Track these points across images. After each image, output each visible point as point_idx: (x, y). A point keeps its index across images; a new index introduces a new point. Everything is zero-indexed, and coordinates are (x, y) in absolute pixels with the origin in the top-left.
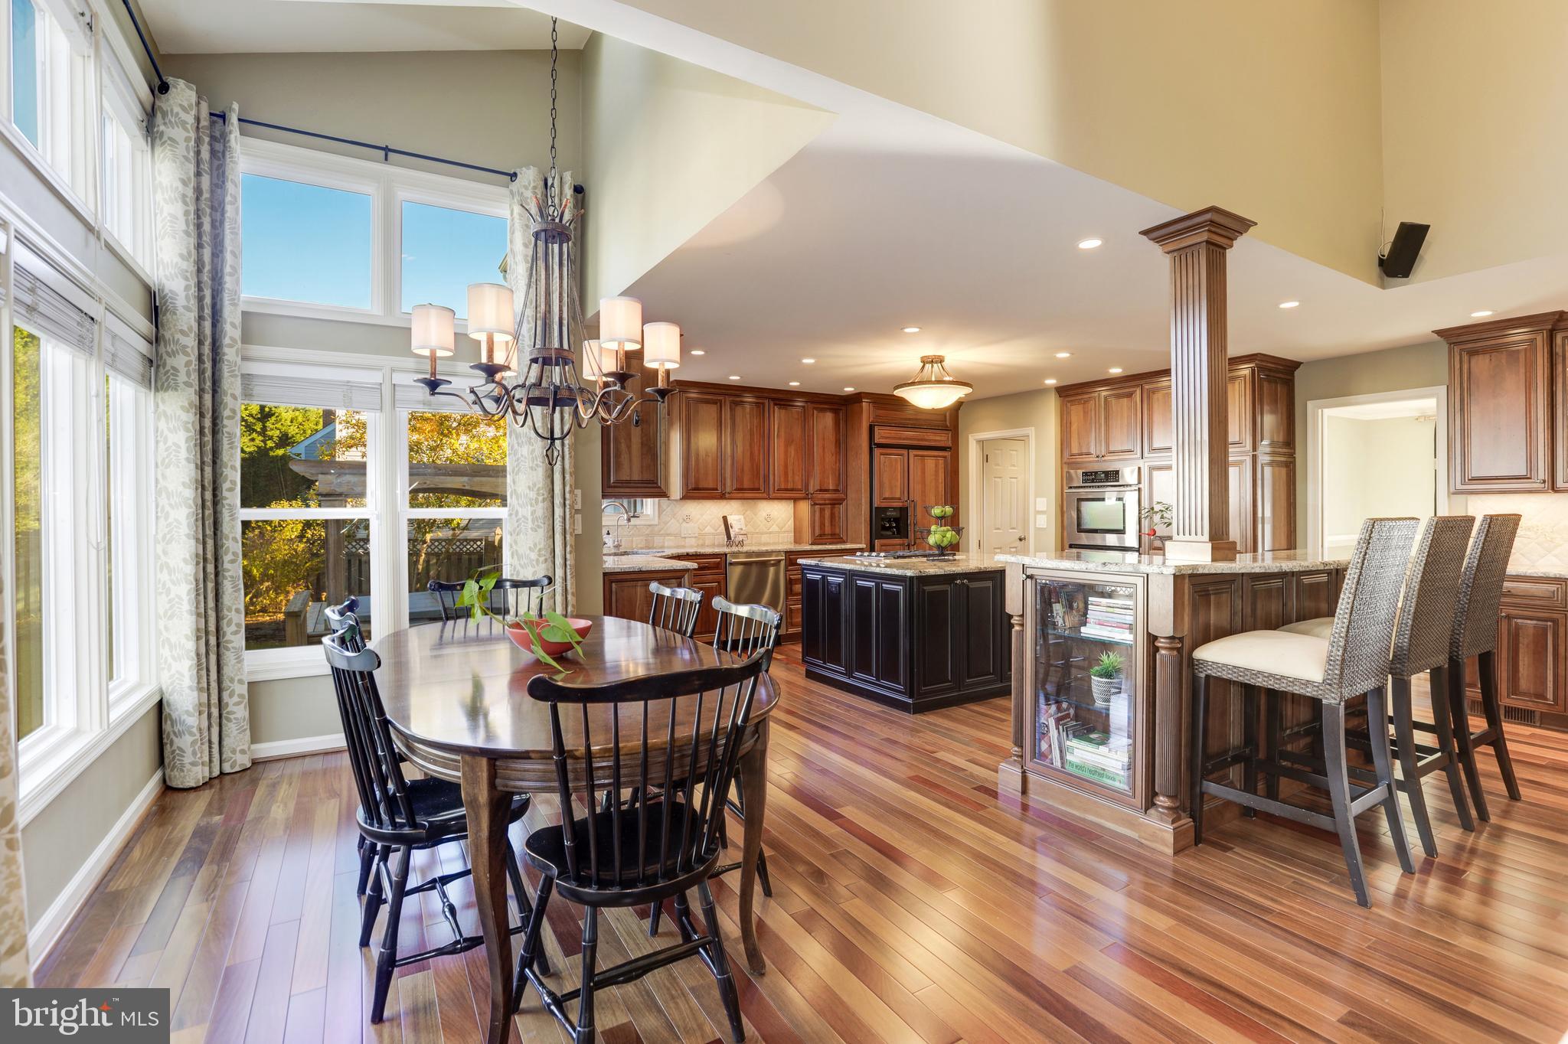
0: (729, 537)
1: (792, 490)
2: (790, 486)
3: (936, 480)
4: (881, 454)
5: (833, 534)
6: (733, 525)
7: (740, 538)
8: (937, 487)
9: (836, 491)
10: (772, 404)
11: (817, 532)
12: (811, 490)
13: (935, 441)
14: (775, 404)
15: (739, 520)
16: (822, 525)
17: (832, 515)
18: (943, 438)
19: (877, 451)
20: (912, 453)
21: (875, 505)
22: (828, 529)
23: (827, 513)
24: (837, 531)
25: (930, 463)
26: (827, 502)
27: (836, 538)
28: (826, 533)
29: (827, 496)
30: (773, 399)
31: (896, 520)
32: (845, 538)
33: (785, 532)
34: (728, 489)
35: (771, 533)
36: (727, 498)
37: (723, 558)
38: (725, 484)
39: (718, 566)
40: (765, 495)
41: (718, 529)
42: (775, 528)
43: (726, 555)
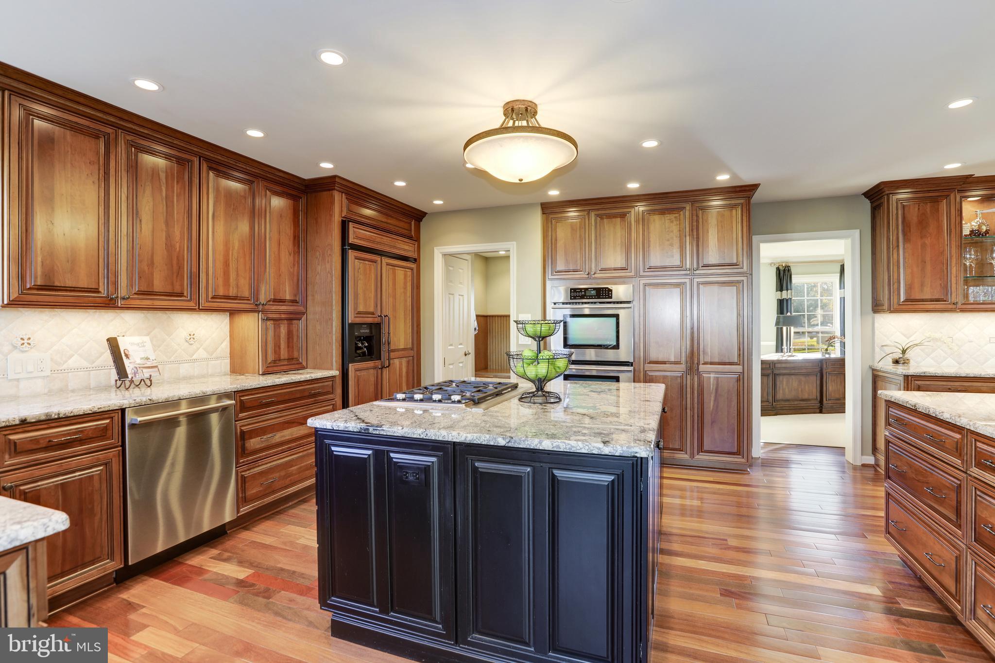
0: (122, 373)
1: (235, 298)
2: (232, 292)
3: (405, 293)
4: (356, 258)
5: (290, 359)
6: (131, 353)
7: (146, 374)
8: (406, 301)
9: (294, 302)
10: (204, 166)
11: (271, 358)
12: (263, 299)
13: (405, 250)
14: (210, 168)
15: (142, 345)
16: (277, 346)
17: (290, 334)
18: (410, 249)
19: (351, 254)
20: (385, 260)
21: (351, 318)
22: (284, 354)
23: (283, 330)
24: (296, 355)
25: (400, 273)
26: (283, 316)
27: (295, 364)
28: (282, 357)
29: (284, 308)
30: (208, 160)
31: (368, 339)
32: (304, 364)
33: (217, 358)
34: (123, 291)
35: (195, 360)
36: (117, 308)
37: (117, 417)
38: (116, 283)
39: (102, 433)
40: (192, 304)
41: (85, 364)
42: (201, 354)
43: (123, 411)
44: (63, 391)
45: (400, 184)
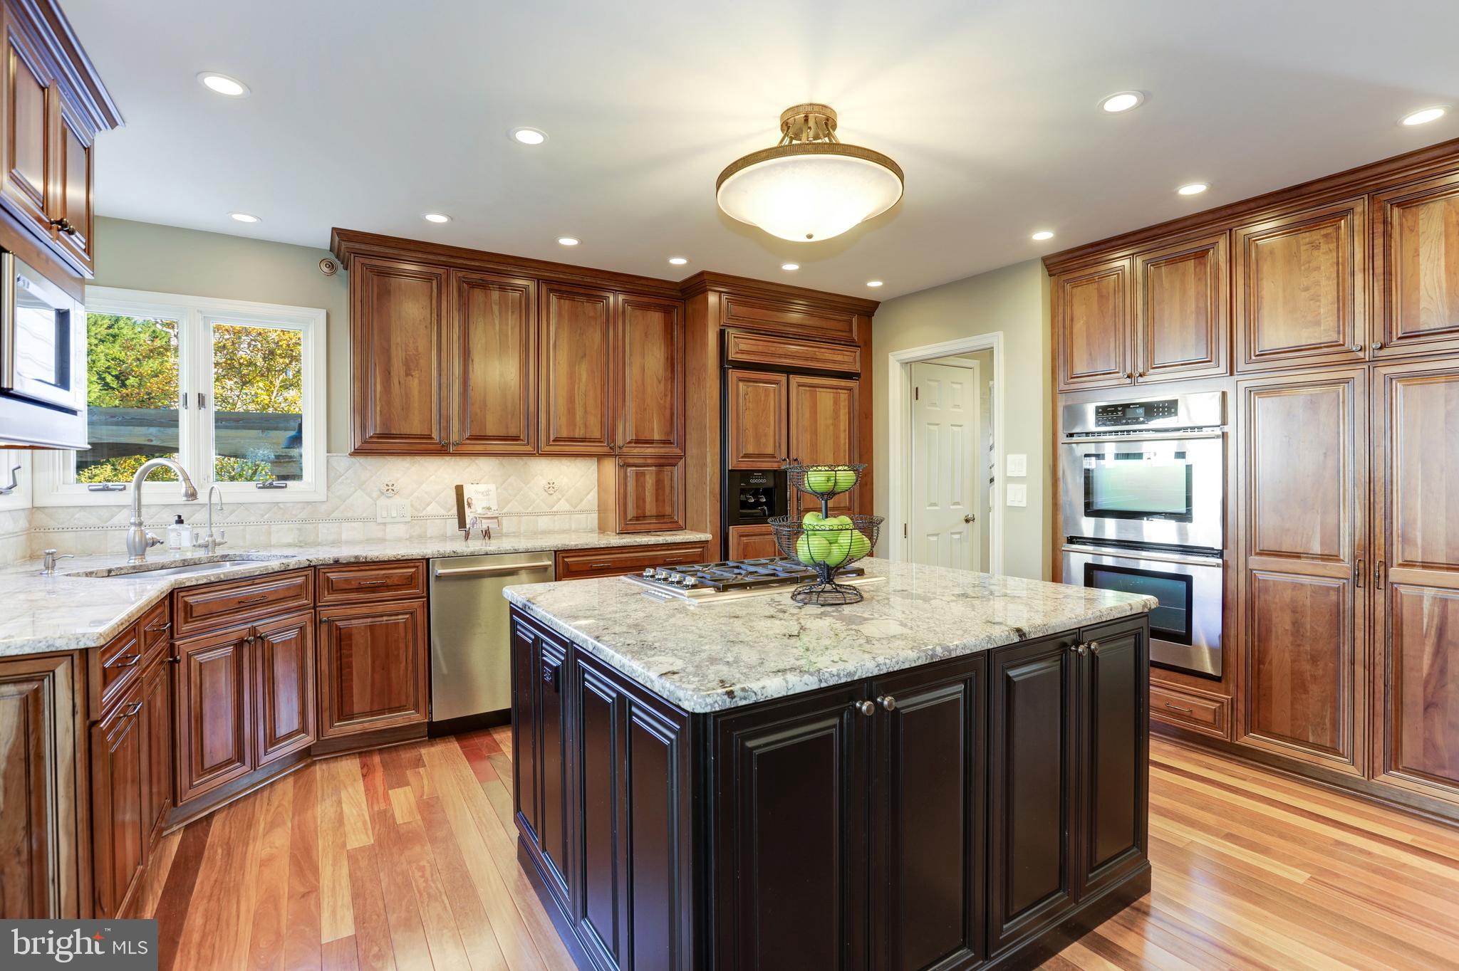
0: (462, 524)
1: (583, 440)
2: (579, 433)
3: (836, 426)
4: (741, 380)
5: (660, 516)
6: (474, 502)
7: (485, 524)
8: (837, 437)
9: (666, 442)
10: (544, 289)
11: (631, 513)
12: (620, 442)
13: (834, 362)
14: (550, 290)
15: (487, 493)
16: (640, 500)
17: (659, 483)
18: (846, 359)
19: (733, 375)
20: (795, 380)
21: (731, 464)
22: (650, 508)
23: (650, 481)
24: (668, 510)
25: (825, 399)
26: (649, 461)
27: (667, 521)
28: (648, 513)
29: (650, 450)
30: (548, 281)
31: (768, 492)
32: (681, 523)
33: (582, 512)
34: (455, 437)
35: (555, 514)
36: (449, 454)
37: (422, 566)
38: (448, 428)
39: (410, 581)
40: (529, 448)
41: (443, 512)
42: (563, 505)
43: (428, 560)
44: (422, 538)
45: (790, 267)
